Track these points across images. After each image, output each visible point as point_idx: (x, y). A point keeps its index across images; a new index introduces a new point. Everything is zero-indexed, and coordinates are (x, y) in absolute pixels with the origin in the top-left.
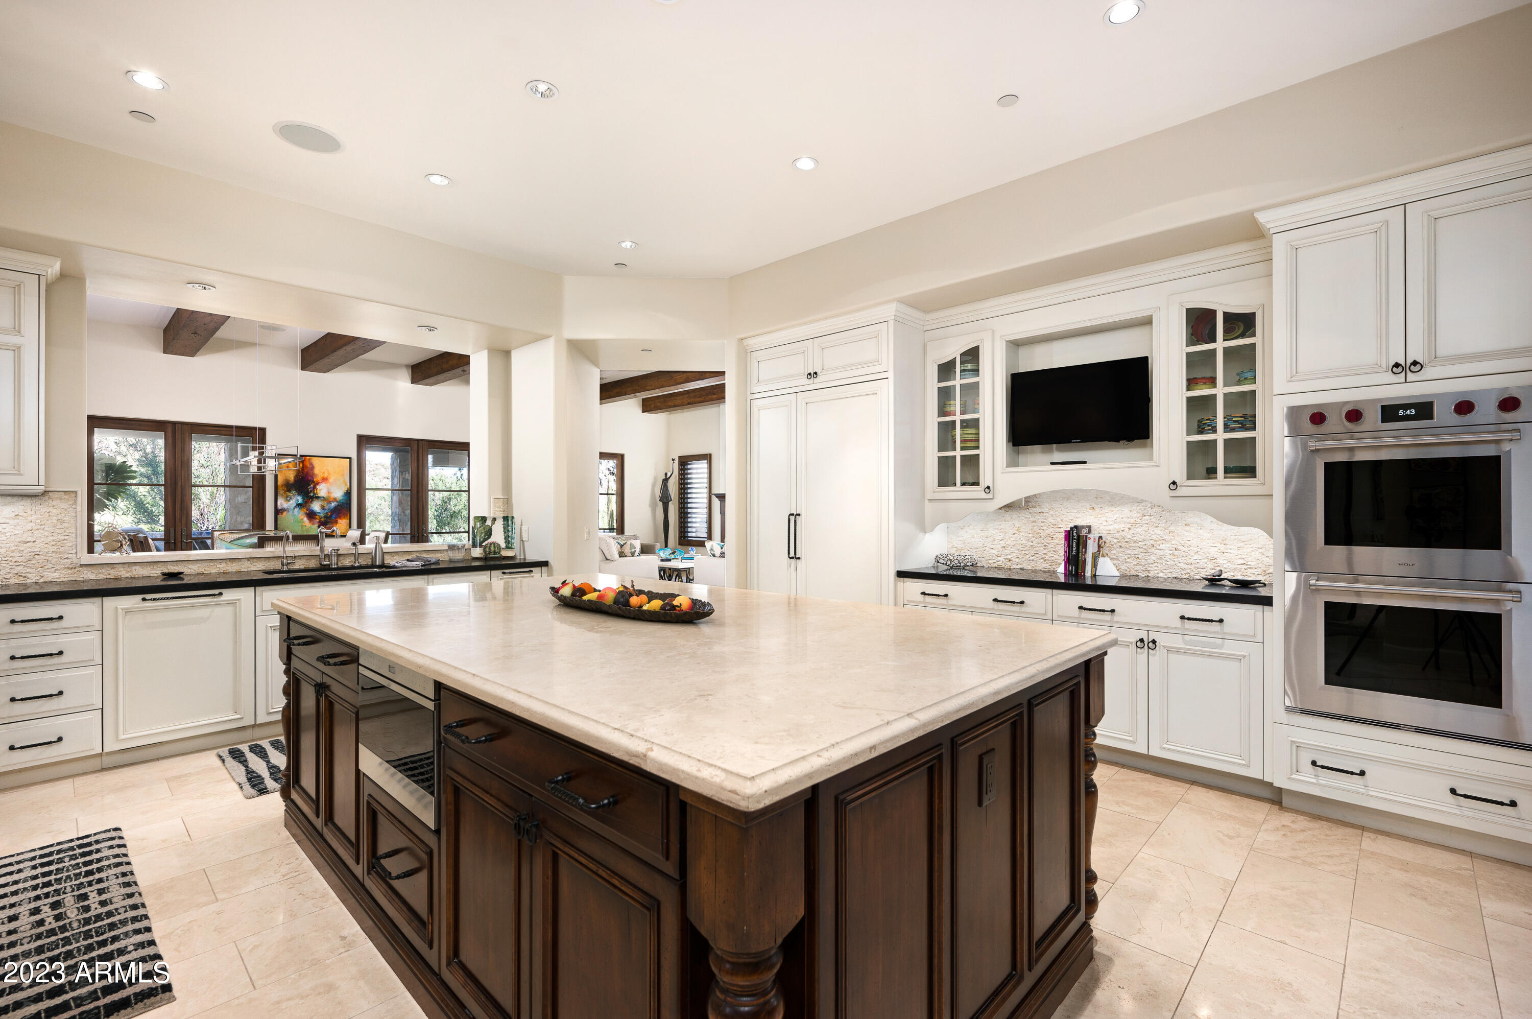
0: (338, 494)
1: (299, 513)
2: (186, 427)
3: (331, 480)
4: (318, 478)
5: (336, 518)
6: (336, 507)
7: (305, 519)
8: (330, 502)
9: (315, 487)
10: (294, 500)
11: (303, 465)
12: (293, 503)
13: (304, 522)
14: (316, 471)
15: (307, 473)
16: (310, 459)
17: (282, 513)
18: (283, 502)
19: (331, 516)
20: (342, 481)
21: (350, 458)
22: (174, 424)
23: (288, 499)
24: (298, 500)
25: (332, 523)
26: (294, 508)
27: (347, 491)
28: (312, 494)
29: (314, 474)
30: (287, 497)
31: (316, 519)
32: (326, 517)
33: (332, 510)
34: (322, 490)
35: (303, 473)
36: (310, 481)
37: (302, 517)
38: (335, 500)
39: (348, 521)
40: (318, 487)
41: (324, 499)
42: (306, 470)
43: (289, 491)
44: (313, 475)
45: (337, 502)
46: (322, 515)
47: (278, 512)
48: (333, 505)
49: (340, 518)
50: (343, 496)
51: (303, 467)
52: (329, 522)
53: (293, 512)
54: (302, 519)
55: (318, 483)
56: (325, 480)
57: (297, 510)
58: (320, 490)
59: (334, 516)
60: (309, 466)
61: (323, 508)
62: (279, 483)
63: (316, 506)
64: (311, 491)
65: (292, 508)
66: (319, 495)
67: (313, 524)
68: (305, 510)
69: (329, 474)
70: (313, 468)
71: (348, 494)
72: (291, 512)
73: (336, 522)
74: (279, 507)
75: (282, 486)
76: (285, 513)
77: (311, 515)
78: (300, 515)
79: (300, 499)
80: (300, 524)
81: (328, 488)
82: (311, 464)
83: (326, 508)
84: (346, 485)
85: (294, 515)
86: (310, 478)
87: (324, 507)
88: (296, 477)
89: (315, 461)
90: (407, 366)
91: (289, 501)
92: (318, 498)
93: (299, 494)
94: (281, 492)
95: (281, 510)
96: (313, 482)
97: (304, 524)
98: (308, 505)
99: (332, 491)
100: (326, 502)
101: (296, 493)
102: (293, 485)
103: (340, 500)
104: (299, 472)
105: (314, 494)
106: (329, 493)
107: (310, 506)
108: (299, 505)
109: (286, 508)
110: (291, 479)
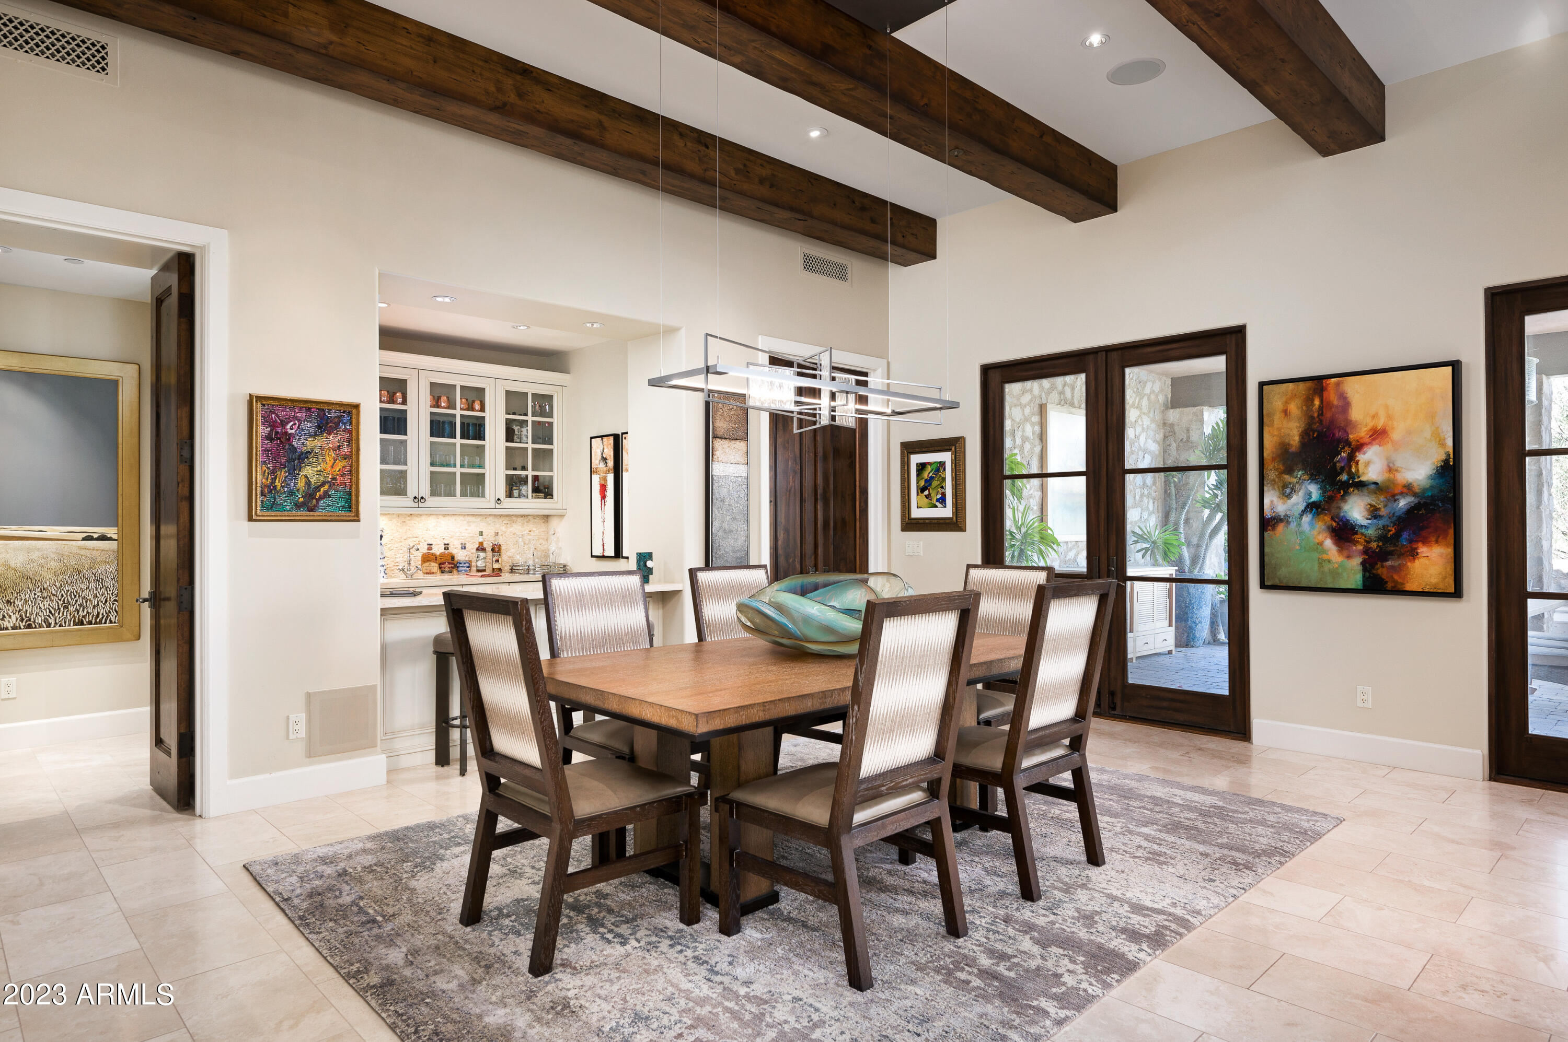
0: (1419, 472)
1: (1311, 524)
2: (1115, 355)
3: (1396, 435)
4: (1360, 433)
5: (1411, 541)
6: (1411, 511)
7: (1329, 543)
8: (1394, 498)
9: (1351, 458)
10: (1301, 493)
11: (1322, 401)
12: (1297, 501)
13: (1324, 551)
14: (1356, 414)
15: (1332, 421)
16: (1338, 384)
17: (1274, 528)
18: (1275, 499)
19: (1397, 536)
20: (1428, 434)
21: (1456, 366)
23: (1286, 492)
24: (1310, 494)
25: (1401, 555)
26: (1301, 515)
27: (1446, 461)
28: (1344, 477)
29: (1349, 422)
30: (1285, 486)
31: (1355, 542)
32: (1383, 538)
33: (1399, 517)
34: (1372, 464)
35: (1321, 422)
36: (1339, 441)
37: (1321, 537)
38: (1408, 489)
39: (1450, 551)
40: (1361, 457)
41: (1378, 488)
42: (1328, 415)
43: (1289, 471)
44: (1348, 424)
45: (1415, 495)
46: (1371, 532)
47: (1266, 524)
48: (1403, 503)
49: (1425, 542)
50: (1431, 477)
51: (1321, 408)
52: (1391, 553)
53: (1299, 525)
54: (1321, 544)
55: (1361, 446)
56: (1379, 435)
57: (1307, 518)
58: (1367, 464)
59: (1405, 535)
60: (1335, 402)
61: (1374, 513)
62: (1266, 454)
63: (1356, 509)
64: (1342, 469)
65: (1297, 514)
66: (1363, 478)
67: (1349, 557)
68: (1327, 518)
69: (1390, 417)
70: (1347, 405)
71: (1451, 470)
72: (1293, 526)
73: (1414, 554)
74: (1268, 513)
75: (1273, 459)
76: (1281, 527)
77: (1344, 533)
78: (1315, 532)
79: (1314, 492)
80: (1315, 555)
81: (1388, 458)
82: (1343, 397)
83: (1383, 512)
84: (1442, 444)
85: (1301, 533)
86: (1339, 434)
87: (1377, 509)
88: (1306, 434)
89: (1353, 387)
91: (1289, 496)
92: (1361, 485)
93: (1313, 479)
94: (1271, 475)
95: (1273, 518)
96: (1348, 443)
97: (1325, 557)
98: (1334, 505)
99: (1399, 464)
100: (1382, 498)
101: (1306, 477)
102: (1297, 454)
103: (1424, 490)
104: (1312, 417)
105: (1351, 476)
106: (1390, 469)
107: (1340, 508)
108: (1313, 507)
109: (1282, 514)
110: (1295, 439)
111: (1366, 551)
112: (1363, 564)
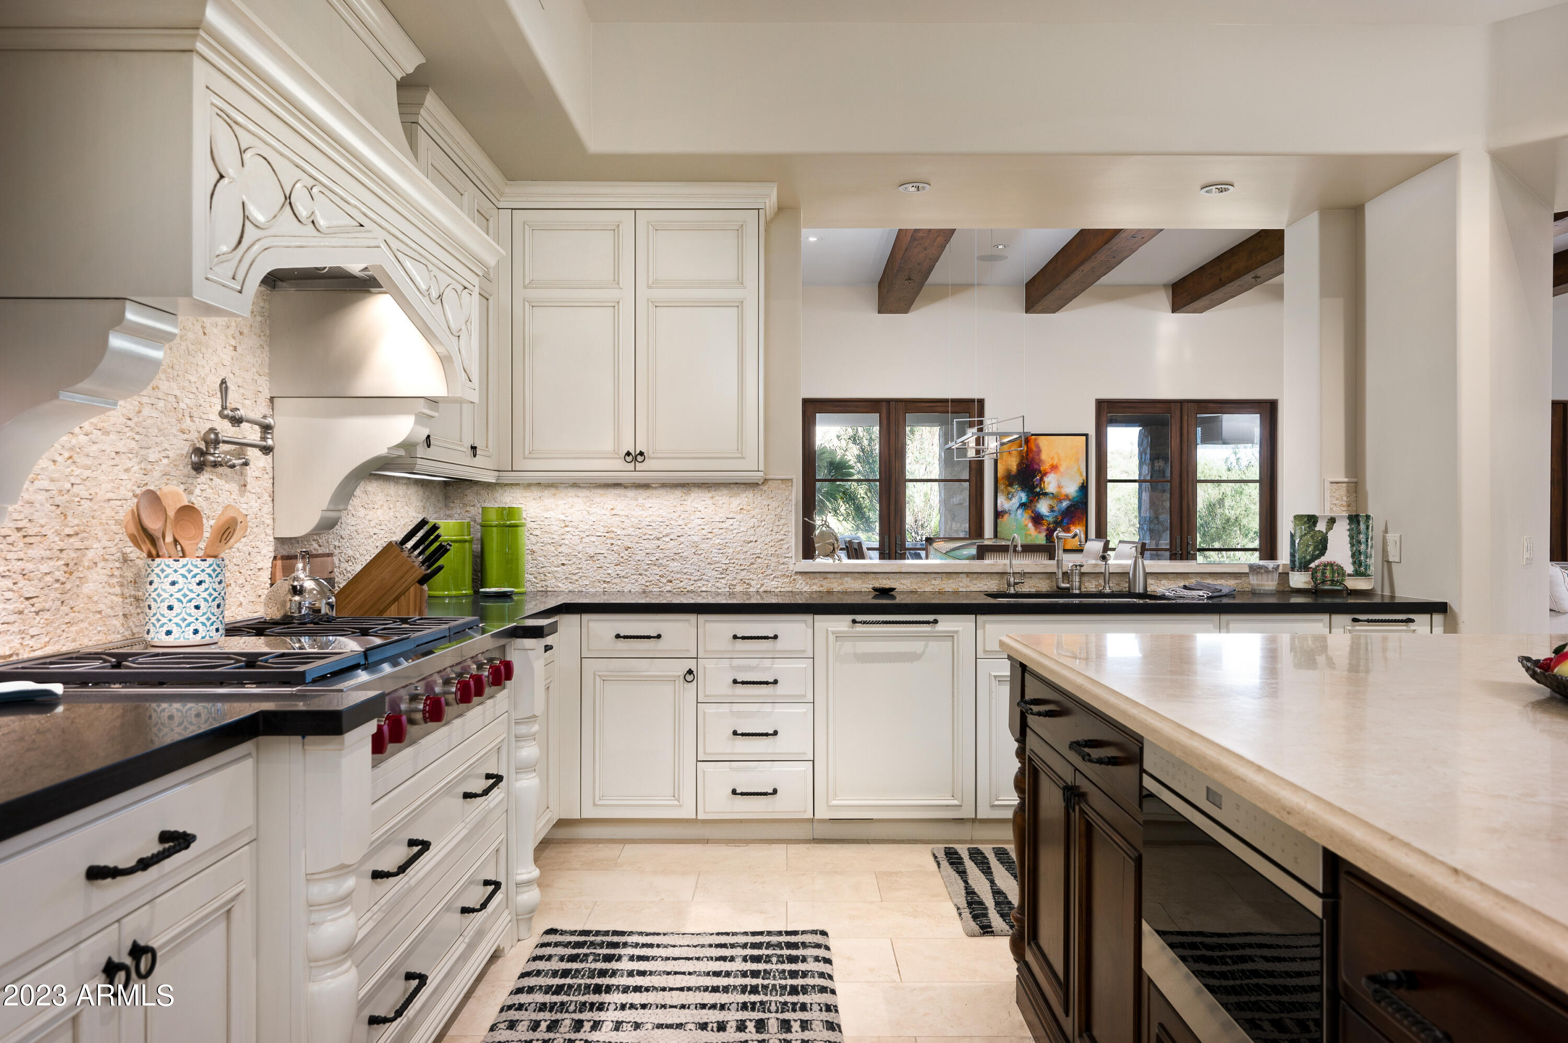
0: (1071, 489)
1: (1022, 515)
2: (900, 404)
3: (1062, 469)
4: (1045, 467)
5: (1068, 524)
6: (1068, 508)
7: (1030, 525)
8: (1060, 501)
9: (1041, 479)
10: (1017, 498)
11: (1027, 448)
12: (1015, 502)
13: (1028, 530)
14: (1044, 456)
15: (1033, 459)
16: (1035, 439)
17: (1003, 516)
18: (1003, 501)
19: (1062, 521)
20: (1075, 469)
21: (1086, 435)
22: (888, 401)
23: (1009, 497)
24: (1021, 498)
25: (1062, 531)
26: (1017, 510)
27: (1083, 484)
28: (1038, 490)
29: (1040, 460)
30: (1008, 494)
31: (1043, 524)
32: (1055, 522)
33: (1063, 511)
34: (1051, 484)
35: (1027, 459)
36: (1036, 470)
37: (1026, 522)
38: (1067, 497)
39: (1084, 528)
40: (1046, 479)
41: (1053, 496)
42: (1031, 456)
43: (1011, 485)
44: (1040, 462)
45: (1070, 500)
46: (1050, 519)
47: (998, 514)
48: (1065, 504)
49: (1074, 524)
50: (1077, 492)
51: (1027, 451)
52: (1058, 529)
53: (1016, 515)
54: (1026, 525)
55: (1045, 474)
56: (1054, 468)
57: (1020, 511)
58: (1049, 483)
59: (1065, 521)
60: (1034, 449)
61: (1052, 509)
62: (999, 475)
63: (1043, 507)
64: (1037, 485)
65: (1015, 509)
66: (1047, 491)
67: (1039, 532)
68: (1030, 512)
69: (1059, 459)
70: (1039, 451)
71: (1084, 488)
72: (1013, 515)
73: (1068, 530)
74: (1000, 509)
75: (1003, 478)
76: (1006, 516)
77: (1037, 519)
78: (1023, 519)
79: (1023, 497)
80: (1024, 532)
81: (1058, 481)
82: (1038, 446)
83: (1056, 509)
84: (1081, 475)
85: (1017, 519)
86: (1036, 467)
87: (1053, 507)
88: (1019, 465)
89: (1042, 441)
90: (1165, 286)
91: (1010, 499)
92: (1046, 494)
93: (1023, 490)
94: (1001, 487)
95: (1002, 511)
96: (1040, 472)
97: (1028, 532)
98: (1033, 504)
99: (1063, 484)
100: (1055, 501)
101: (1019, 489)
102: (1015, 476)
103: (1074, 498)
104: (1023, 456)
105: (1041, 489)
106: (1059, 487)
107: (1036, 506)
108: (1023, 505)
109: (1007, 509)
110: (1014, 468)
111: (1047, 530)
112: (1046, 536)
